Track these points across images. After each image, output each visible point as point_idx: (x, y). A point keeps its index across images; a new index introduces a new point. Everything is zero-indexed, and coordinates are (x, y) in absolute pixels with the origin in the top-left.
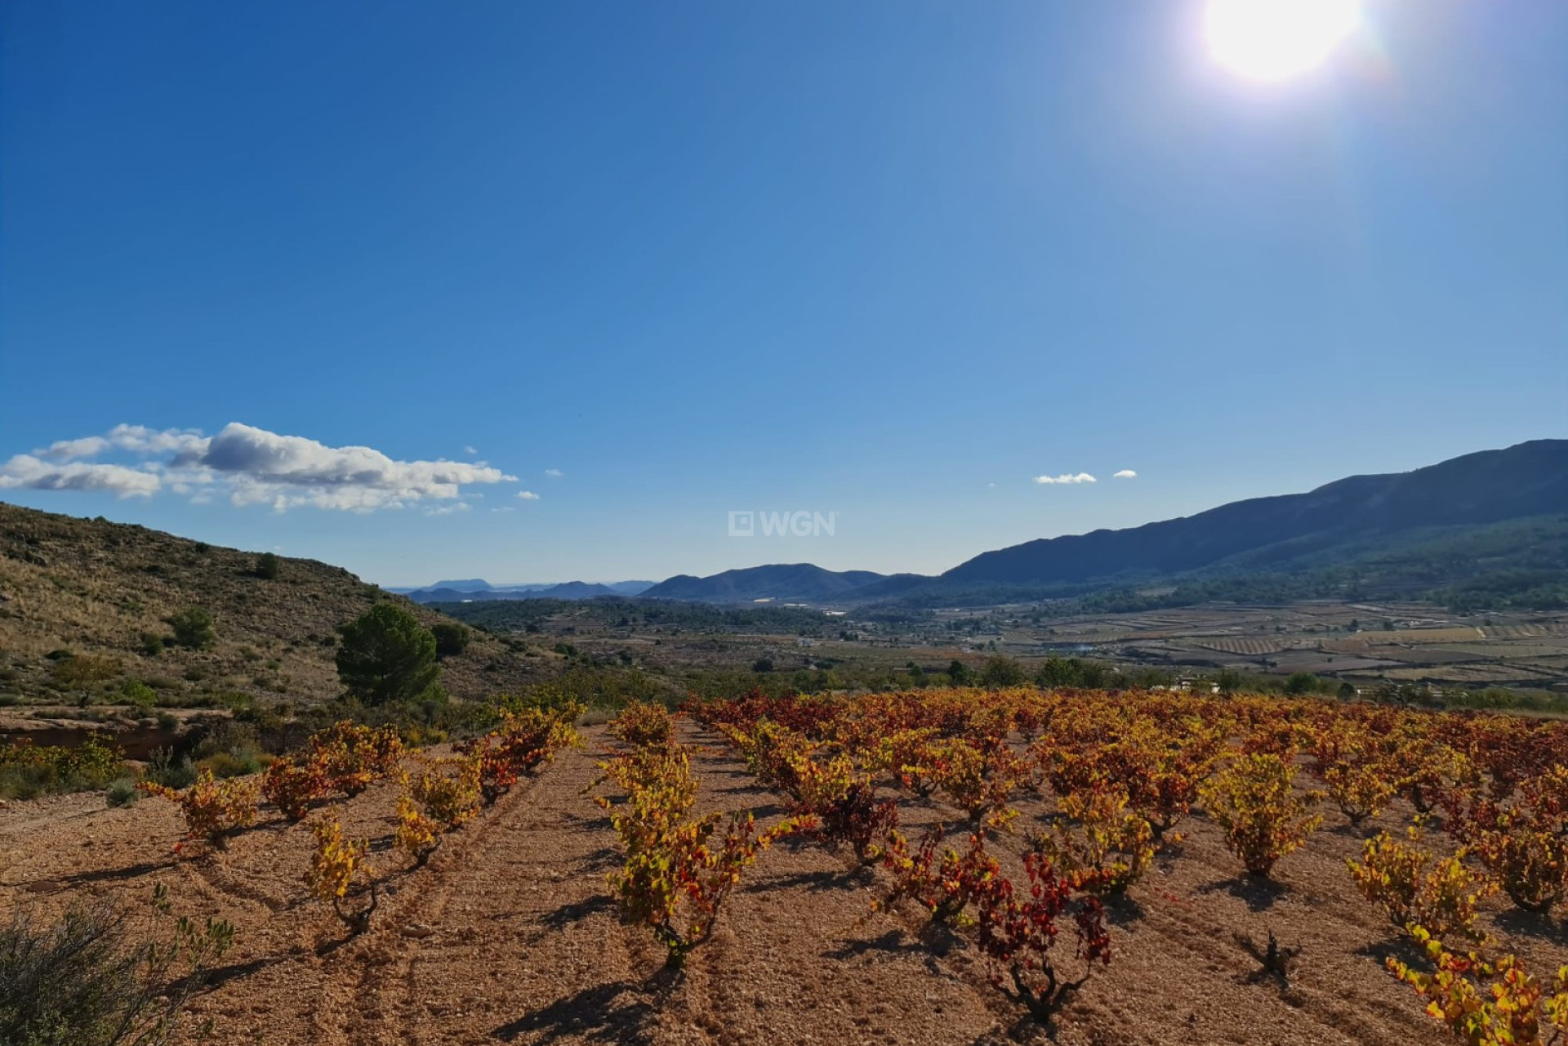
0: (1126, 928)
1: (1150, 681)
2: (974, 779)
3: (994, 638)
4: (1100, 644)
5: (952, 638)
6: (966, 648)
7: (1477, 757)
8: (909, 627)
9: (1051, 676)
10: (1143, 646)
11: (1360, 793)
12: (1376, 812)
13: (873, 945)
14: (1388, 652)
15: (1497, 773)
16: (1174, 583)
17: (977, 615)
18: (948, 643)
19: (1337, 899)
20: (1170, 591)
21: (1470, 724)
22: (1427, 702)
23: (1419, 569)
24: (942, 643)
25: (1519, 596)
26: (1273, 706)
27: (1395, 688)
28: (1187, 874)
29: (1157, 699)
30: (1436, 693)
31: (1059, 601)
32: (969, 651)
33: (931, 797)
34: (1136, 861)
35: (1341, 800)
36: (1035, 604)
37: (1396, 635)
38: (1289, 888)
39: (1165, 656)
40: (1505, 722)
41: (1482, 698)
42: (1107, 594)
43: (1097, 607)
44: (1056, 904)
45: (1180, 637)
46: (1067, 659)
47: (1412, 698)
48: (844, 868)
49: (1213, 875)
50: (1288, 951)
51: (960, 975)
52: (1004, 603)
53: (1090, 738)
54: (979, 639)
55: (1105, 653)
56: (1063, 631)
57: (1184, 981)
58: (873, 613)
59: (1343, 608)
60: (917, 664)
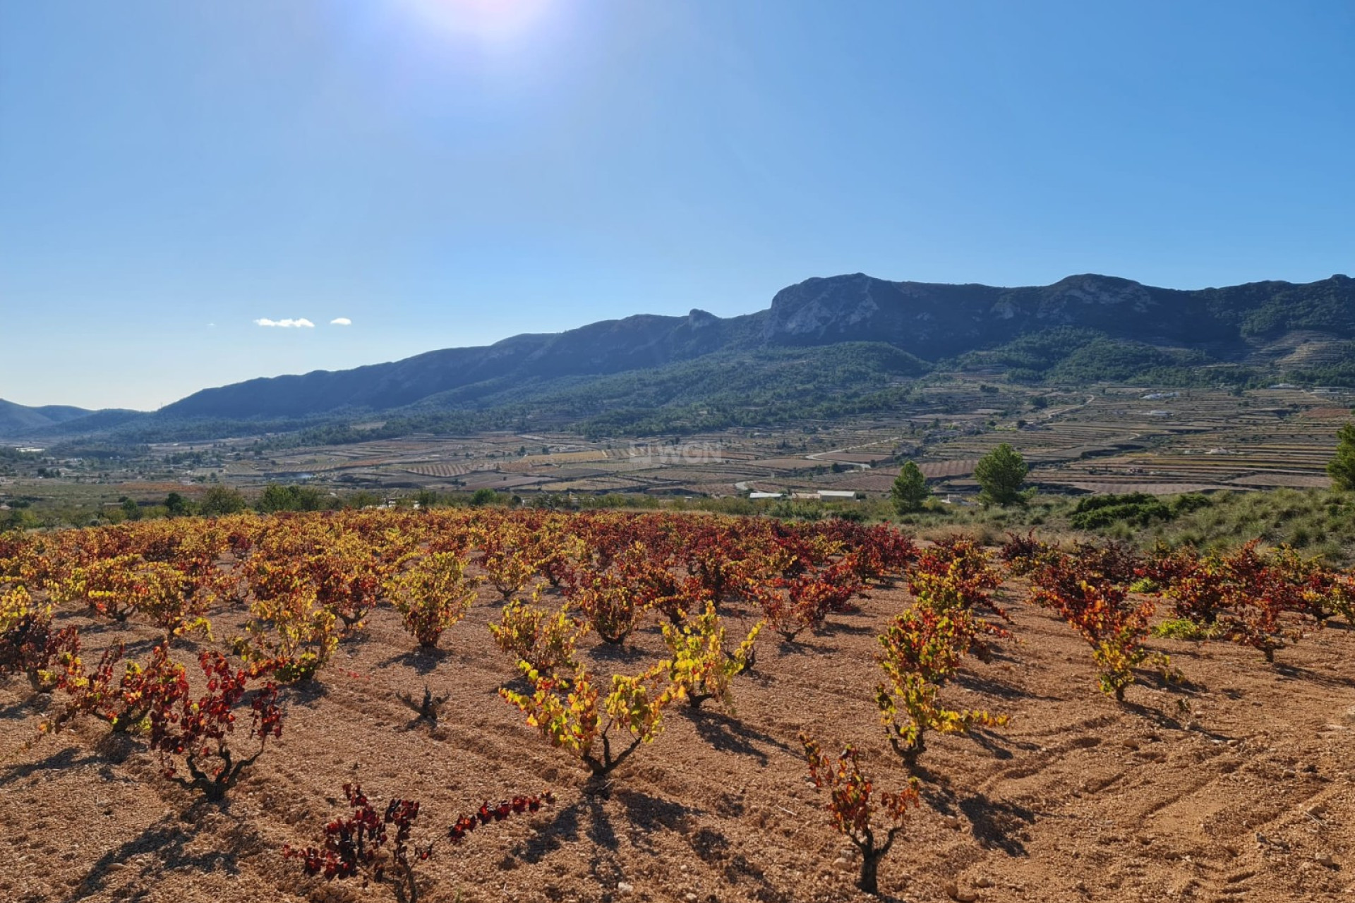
0: (310, 706)
1: (361, 502)
2: (174, 598)
3: (216, 471)
4: (318, 472)
5: (170, 472)
6: (187, 481)
7: (591, 541)
8: (121, 462)
9: (270, 502)
10: (357, 473)
11: (510, 575)
12: (521, 588)
13: (41, 766)
14: (545, 470)
15: (602, 551)
16: (383, 418)
17: (197, 449)
18: (166, 476)
19: (485, 655)
20: (380, 425)
21: (592, 520)
22: (569, 507)
23: (567, 407)
24: (160, 477)
25: (628, 428)
26: (460, 516)
27: (548, 497)
28: (369, 654)
29: (364, 516)
30: (573, 498)
31: (280, 435)
32: (190, 483)
33: (130, 620)
34: (323, 649)
35: (497, 582)
36: (255, 438)
37: (551, 458)
38: (451, 653)
39: (376, 481)
40: (613, 517)
41: (604, 500)
42: (325, 428)
43: (315, 439)
44: (233, 694)
45: (389, 464)
46: (288, 487)
47: (558, 503)
48: (16, 699)
49: (393, 651)
50: (439, 699)
51: (136, 778)
52: (225, 437)
53: (297, 552)
54: (199, 473)
55: (323, 480)
56: (287, 461)
57: (355, 739)
58: (78, 449)
59: (514, 438)
60: (134, 499)
